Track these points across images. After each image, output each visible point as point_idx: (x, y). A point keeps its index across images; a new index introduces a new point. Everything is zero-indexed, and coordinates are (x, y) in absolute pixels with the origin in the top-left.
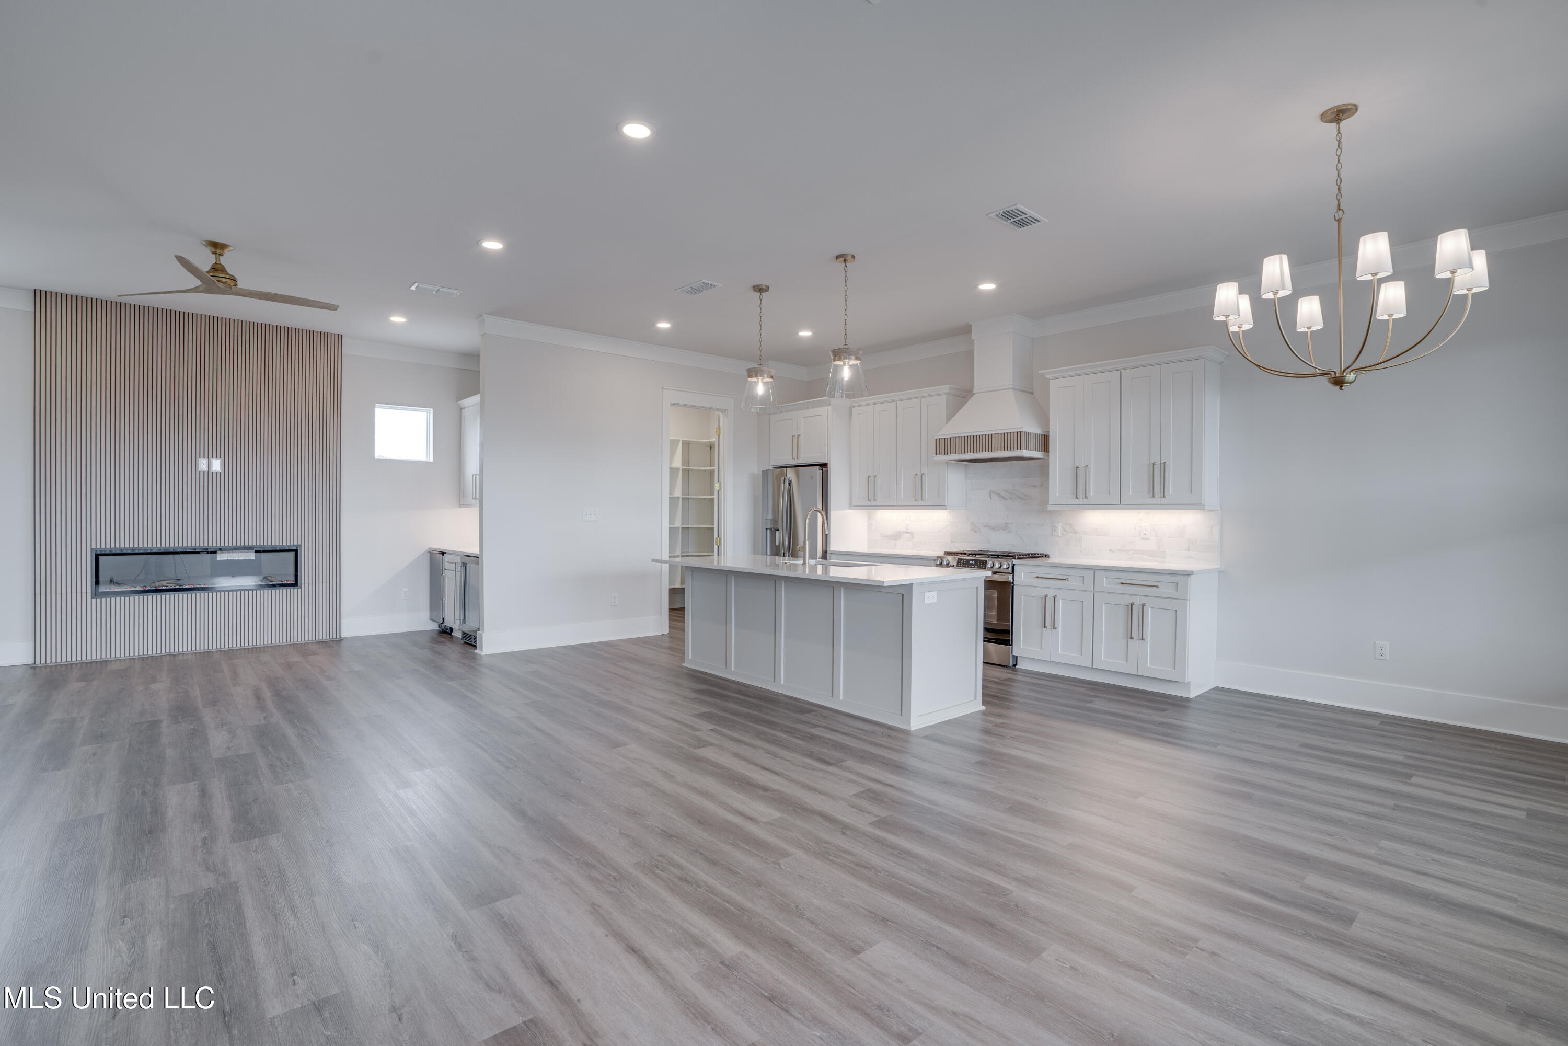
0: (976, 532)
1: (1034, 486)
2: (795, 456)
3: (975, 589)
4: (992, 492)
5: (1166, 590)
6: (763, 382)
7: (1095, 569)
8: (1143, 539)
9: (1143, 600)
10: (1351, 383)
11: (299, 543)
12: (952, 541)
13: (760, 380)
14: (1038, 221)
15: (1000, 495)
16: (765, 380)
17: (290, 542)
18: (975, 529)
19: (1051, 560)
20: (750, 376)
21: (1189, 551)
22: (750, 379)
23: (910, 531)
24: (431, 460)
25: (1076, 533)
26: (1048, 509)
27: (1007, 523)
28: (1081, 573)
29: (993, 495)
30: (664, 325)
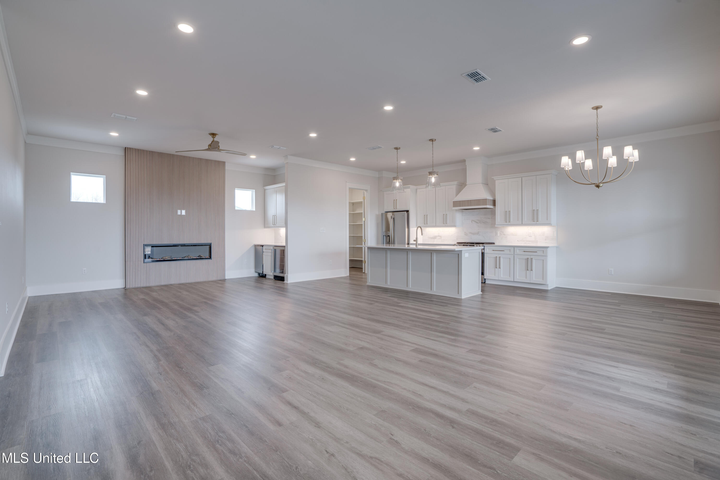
0: (466, 235)
1: (489, 218)
2: (395, 208)
3: (479, 253)
4: (473, 220)
5: (539, 253)
6: (398, 182)
7: (514, 247)
8: (530, 236)
9: (532, 257)
10: (601, 187)
11: (211, 242)
12: (457, 239)
13: (397, 181)
14: (501, 131)
15: (475, 222)
16: (399, 181)
17: (209, 242)
18: (466, 234)
19: (495, 244)
20: (394, 180)
21: (546, 240)
22: (393, 181)
23: (440, 235)
24: (254, 210)
25: (504, 235)
26: (495, 226)
27: (479, 232)
28: (509, 248)
29: (473, 221)
30: (353, 159)
